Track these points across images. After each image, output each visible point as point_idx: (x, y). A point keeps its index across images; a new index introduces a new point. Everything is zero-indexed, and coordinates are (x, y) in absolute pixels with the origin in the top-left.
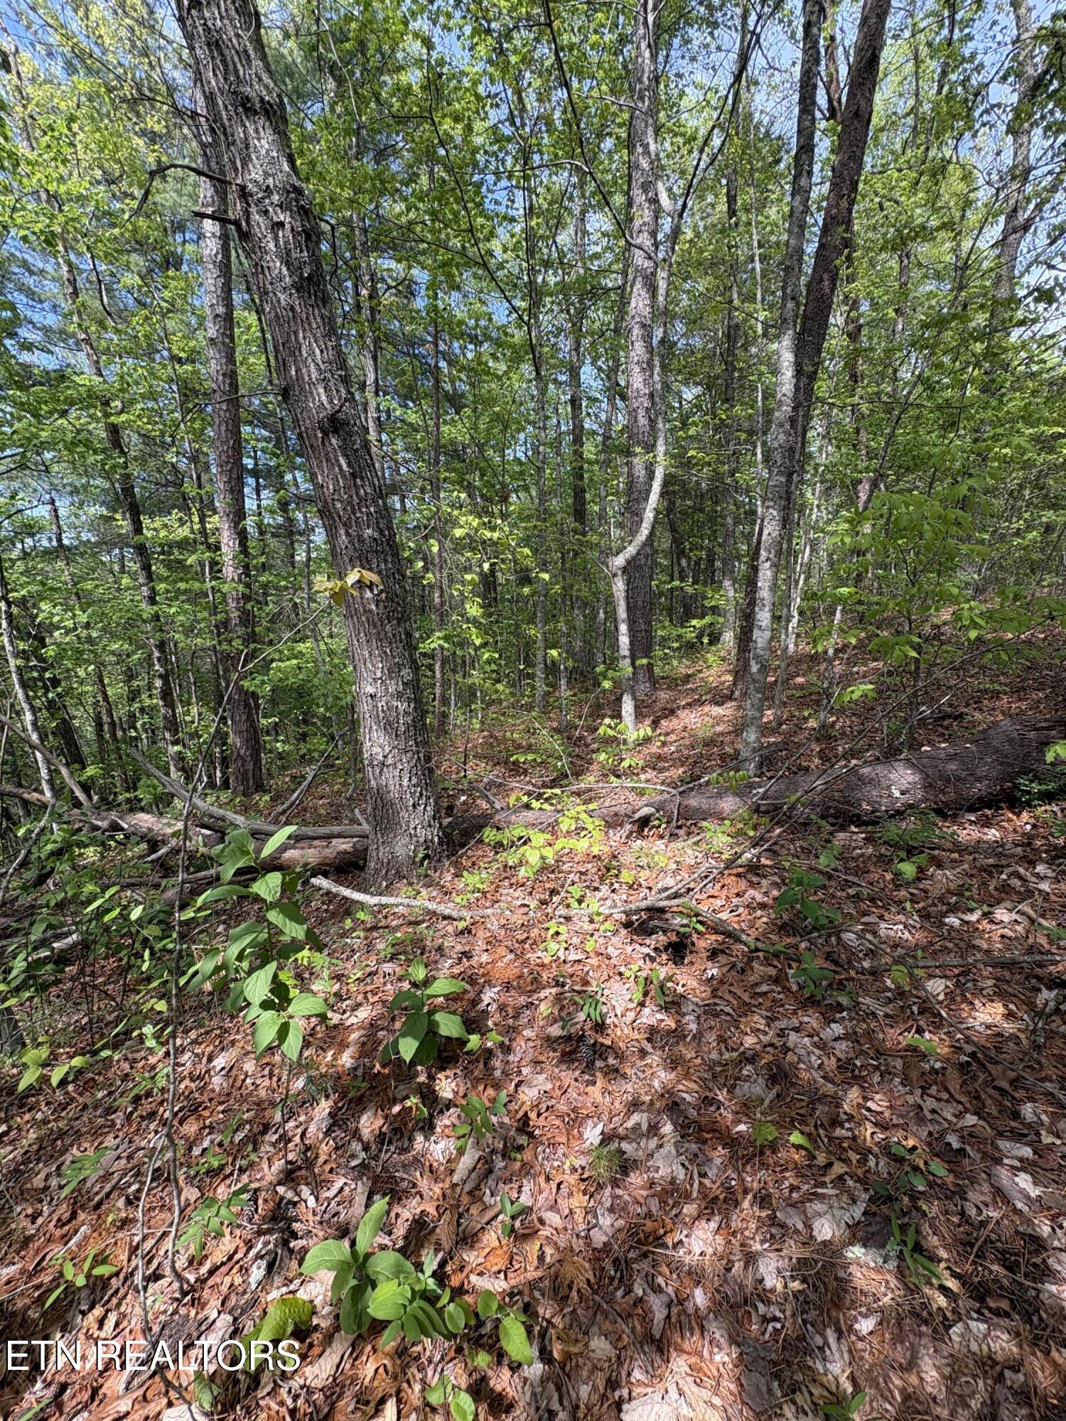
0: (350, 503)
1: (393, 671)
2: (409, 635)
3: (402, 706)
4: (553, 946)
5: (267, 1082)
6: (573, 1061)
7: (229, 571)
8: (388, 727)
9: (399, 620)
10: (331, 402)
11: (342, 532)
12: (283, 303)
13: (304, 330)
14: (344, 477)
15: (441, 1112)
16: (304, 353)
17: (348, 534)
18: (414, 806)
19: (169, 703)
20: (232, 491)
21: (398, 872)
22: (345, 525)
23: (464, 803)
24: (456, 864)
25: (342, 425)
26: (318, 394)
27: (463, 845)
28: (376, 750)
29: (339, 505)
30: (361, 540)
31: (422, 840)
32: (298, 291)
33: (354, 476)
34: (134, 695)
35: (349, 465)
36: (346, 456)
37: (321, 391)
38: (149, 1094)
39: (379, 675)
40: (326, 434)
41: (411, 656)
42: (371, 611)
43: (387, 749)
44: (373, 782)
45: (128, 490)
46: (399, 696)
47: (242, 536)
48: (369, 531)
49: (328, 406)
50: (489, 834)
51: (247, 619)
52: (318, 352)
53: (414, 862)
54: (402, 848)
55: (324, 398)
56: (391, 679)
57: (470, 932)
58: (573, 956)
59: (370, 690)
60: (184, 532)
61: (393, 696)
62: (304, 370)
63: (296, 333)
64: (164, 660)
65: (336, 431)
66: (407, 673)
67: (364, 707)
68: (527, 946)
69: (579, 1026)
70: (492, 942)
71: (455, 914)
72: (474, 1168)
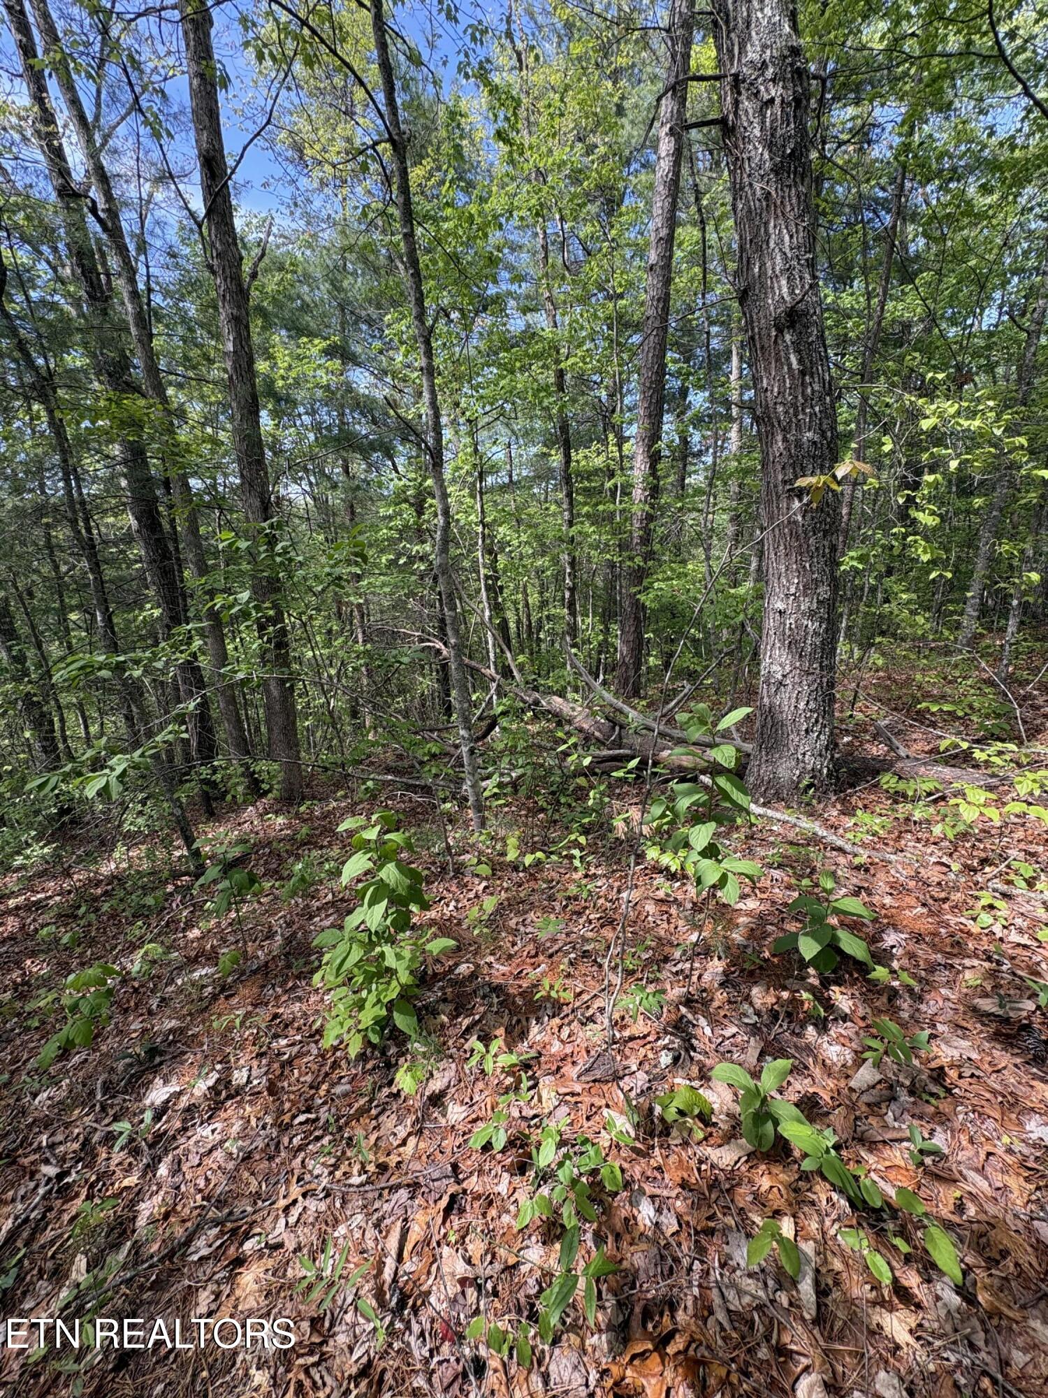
0: (794, 406)
1: (808, 588)
2: (833, 548)
3: (812, 626)
4: (986, 918)
5: (665, 925)
6: (1012, 1045)
7: (638, 494)
8: (793, 645)
9: (826, 533)
10: (792, 293)
11: (779, 438)
12: (759, 193)
13: (777, 217)
14: (792, 376)
15: (836, 1020)
16: (772, 245)
17: (785, 440)
18: (807, 731)
19: (573, 613)
20: (650, 416)
21: (777, 793)
22: (784, 430)
23: (848, 744)
24: (843, 801)
25: (800, 316)
26: (780, 288)
27: (852, 786)
28: (775, 668)
29: (780, 409)
30: (799, 444)
31: (809, 767)
32: (777, 174)
33: (803, 373)
34: (544, 604)
35: (800, 361)
36: (798, 351)
37: (784, 282)
38: (576, 899)
39: (793, 590)
40: (780, 331)
41: (832, 572)
42: (795, 522)
43: (788, 668)
44: (766, 700)
45: (564, 428)
46: (812, 614)
47: (654, 458)
48: (809, 435)
49: (788, 299)
50: (888, 781)
51: (646, 540)
52: (787, 238)
53: (797, 787)
54: (786, 771)
55: (785, 290)
56: (805, 595)
57: (867, 870)
58: (1014, 937)
59: (780, 605)
60: (599, 461)
61: (803, 614)
62: (769, 264)
63: (767, 224)
64: (573, 576)
65: (792, 326)
66: (824, 591)
67: (771, 623)
68: (946, 906)
69: (1024, 1014)
70: (897, 889)
71: (848, 847)
72: (873, 1087)
